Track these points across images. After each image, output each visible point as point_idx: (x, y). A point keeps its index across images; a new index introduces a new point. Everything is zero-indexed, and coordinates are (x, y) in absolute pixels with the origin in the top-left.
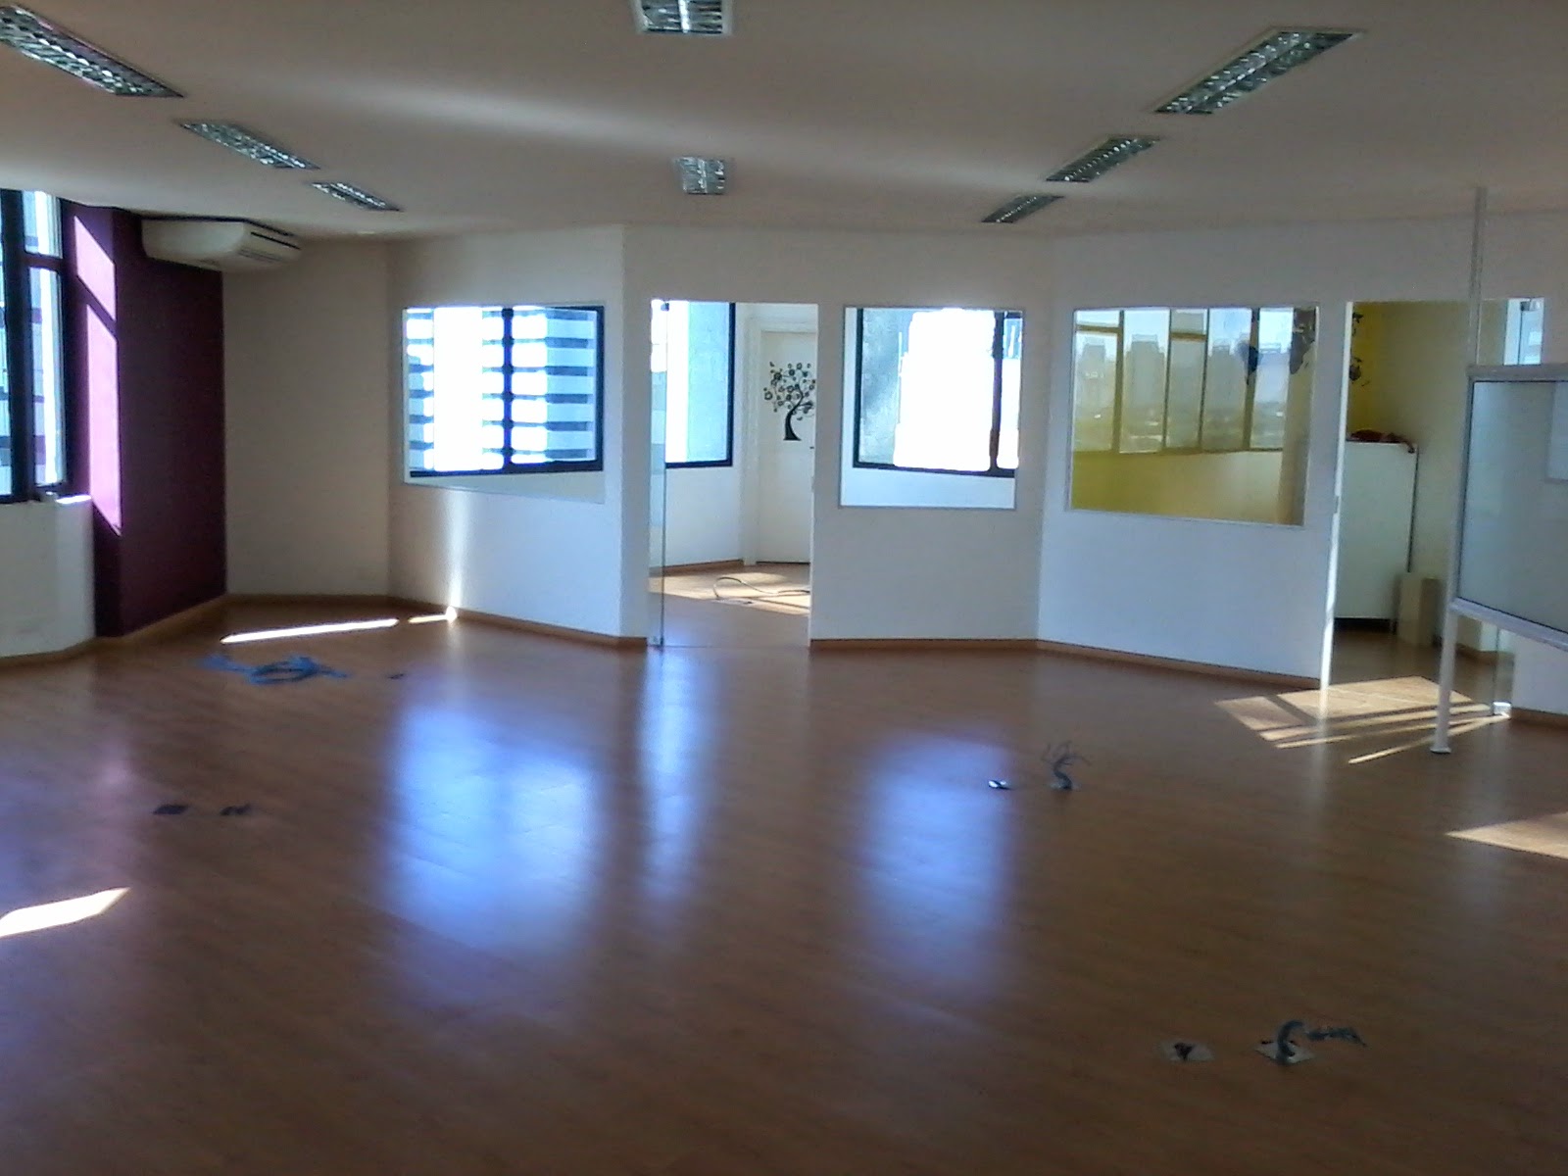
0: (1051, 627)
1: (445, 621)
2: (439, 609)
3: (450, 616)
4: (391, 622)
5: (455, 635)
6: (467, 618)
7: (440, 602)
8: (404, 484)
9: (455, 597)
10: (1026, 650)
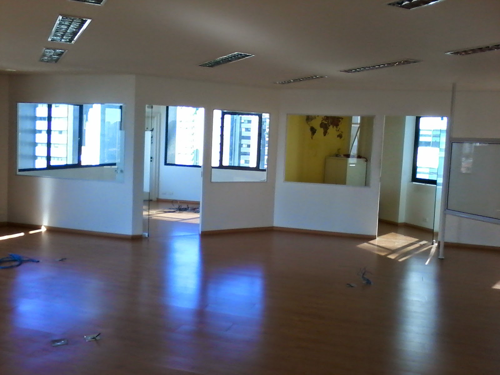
0: (278, 222)
1: (41, 232)
2: (38, 227)
3: (43, 229)
4: (22, 234)
5: (45, 238)
6: (51, 230)
7: (39, 224)
8: (16, 175)
9: (45, 222)
10: (270, 230)
